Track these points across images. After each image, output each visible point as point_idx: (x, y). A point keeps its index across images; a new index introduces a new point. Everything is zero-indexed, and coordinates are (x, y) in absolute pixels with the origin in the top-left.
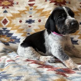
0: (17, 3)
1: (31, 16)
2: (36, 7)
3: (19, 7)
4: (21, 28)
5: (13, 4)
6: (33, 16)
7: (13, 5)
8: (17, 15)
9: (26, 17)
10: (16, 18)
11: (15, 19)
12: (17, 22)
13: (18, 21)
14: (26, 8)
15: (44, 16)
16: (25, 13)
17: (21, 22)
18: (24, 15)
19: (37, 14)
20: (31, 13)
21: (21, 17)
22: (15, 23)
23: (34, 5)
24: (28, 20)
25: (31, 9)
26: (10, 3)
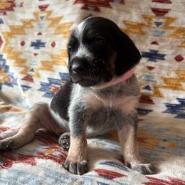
0: (21, 6)
1: (40, 34)
2: (50, 13)
3: (24, 12)
4: (22, 57)
5: (14, 6)
6: (44, 34)
7: (14, 8)
8: (18, 29)
9: (33, 34)
10: (16, 35)
11: (15, 37)
12: (16, 44)
13: (19, 42)
15: (60, 33)
16: (32, 27)
17: (23, 44)
18: (30, 30)
19: (50, 29)
20: (40, 26)
21: (25, 34)
22: (13, 46)
23: (48, 9)
24: (35, 41)
25: (42, 18)
26: (10, 4)
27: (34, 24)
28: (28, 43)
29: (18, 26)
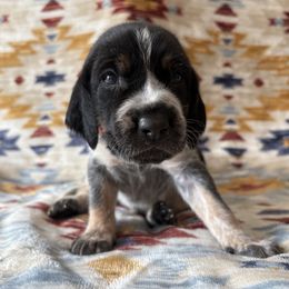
1: (51, 62)
2: (67, 28)
3: (12, 31)
4: (21, 102)
6: (59, 61)
9: (37, 63)
12: (7, 82)
13: (12, 79)
14: (36, 32)
16: (33, 53)
17: (19, 81)
18: (30, 58)
19: (71, 52)
20: (50, 50)
21: (20, 65)
23: (62, 24)
24: (44, 75)
25: (51, 37)
27: (37, 48)
28: (30, 79)
29: (5, 54)
